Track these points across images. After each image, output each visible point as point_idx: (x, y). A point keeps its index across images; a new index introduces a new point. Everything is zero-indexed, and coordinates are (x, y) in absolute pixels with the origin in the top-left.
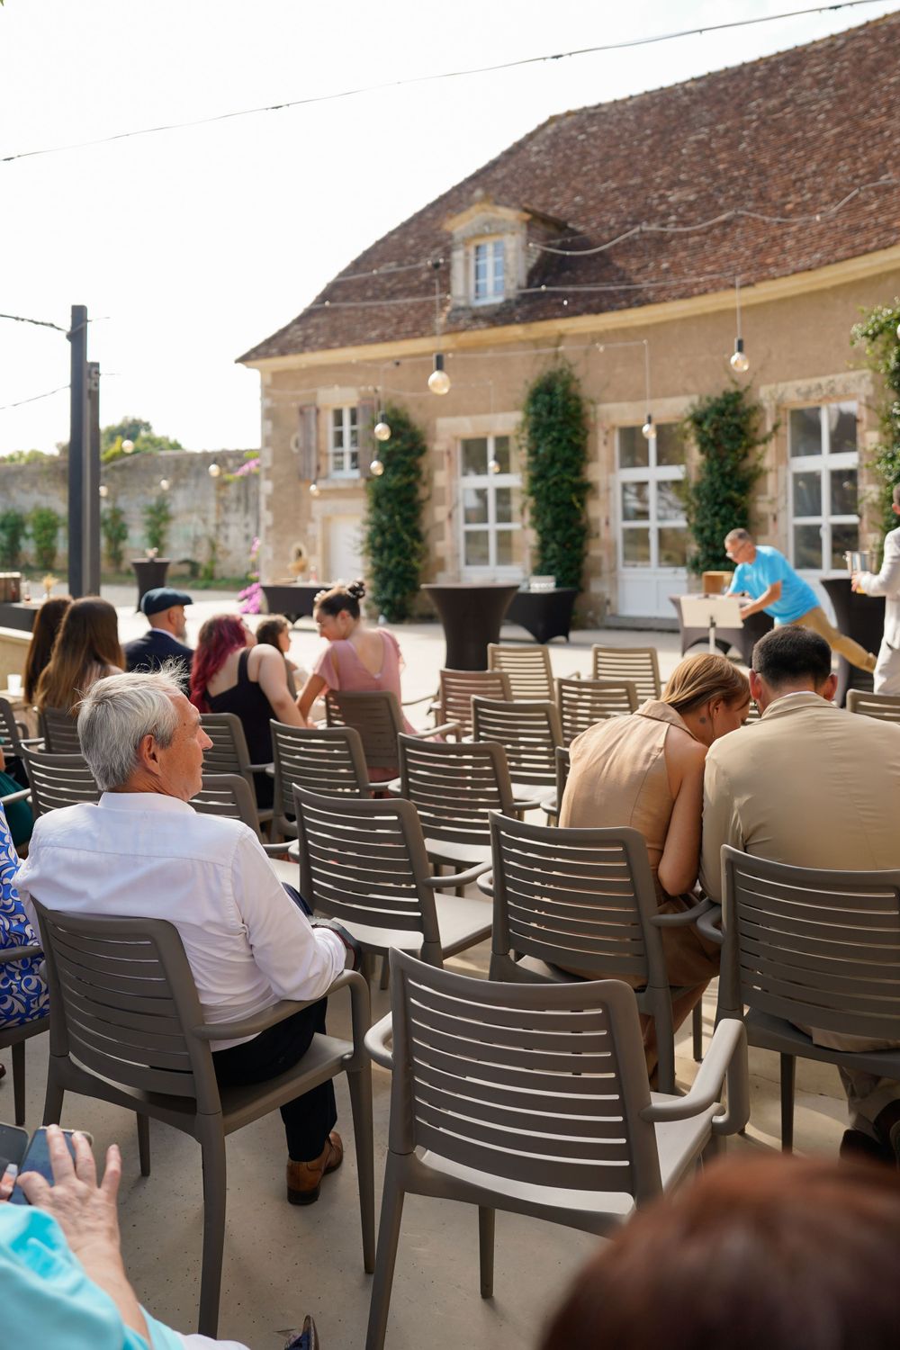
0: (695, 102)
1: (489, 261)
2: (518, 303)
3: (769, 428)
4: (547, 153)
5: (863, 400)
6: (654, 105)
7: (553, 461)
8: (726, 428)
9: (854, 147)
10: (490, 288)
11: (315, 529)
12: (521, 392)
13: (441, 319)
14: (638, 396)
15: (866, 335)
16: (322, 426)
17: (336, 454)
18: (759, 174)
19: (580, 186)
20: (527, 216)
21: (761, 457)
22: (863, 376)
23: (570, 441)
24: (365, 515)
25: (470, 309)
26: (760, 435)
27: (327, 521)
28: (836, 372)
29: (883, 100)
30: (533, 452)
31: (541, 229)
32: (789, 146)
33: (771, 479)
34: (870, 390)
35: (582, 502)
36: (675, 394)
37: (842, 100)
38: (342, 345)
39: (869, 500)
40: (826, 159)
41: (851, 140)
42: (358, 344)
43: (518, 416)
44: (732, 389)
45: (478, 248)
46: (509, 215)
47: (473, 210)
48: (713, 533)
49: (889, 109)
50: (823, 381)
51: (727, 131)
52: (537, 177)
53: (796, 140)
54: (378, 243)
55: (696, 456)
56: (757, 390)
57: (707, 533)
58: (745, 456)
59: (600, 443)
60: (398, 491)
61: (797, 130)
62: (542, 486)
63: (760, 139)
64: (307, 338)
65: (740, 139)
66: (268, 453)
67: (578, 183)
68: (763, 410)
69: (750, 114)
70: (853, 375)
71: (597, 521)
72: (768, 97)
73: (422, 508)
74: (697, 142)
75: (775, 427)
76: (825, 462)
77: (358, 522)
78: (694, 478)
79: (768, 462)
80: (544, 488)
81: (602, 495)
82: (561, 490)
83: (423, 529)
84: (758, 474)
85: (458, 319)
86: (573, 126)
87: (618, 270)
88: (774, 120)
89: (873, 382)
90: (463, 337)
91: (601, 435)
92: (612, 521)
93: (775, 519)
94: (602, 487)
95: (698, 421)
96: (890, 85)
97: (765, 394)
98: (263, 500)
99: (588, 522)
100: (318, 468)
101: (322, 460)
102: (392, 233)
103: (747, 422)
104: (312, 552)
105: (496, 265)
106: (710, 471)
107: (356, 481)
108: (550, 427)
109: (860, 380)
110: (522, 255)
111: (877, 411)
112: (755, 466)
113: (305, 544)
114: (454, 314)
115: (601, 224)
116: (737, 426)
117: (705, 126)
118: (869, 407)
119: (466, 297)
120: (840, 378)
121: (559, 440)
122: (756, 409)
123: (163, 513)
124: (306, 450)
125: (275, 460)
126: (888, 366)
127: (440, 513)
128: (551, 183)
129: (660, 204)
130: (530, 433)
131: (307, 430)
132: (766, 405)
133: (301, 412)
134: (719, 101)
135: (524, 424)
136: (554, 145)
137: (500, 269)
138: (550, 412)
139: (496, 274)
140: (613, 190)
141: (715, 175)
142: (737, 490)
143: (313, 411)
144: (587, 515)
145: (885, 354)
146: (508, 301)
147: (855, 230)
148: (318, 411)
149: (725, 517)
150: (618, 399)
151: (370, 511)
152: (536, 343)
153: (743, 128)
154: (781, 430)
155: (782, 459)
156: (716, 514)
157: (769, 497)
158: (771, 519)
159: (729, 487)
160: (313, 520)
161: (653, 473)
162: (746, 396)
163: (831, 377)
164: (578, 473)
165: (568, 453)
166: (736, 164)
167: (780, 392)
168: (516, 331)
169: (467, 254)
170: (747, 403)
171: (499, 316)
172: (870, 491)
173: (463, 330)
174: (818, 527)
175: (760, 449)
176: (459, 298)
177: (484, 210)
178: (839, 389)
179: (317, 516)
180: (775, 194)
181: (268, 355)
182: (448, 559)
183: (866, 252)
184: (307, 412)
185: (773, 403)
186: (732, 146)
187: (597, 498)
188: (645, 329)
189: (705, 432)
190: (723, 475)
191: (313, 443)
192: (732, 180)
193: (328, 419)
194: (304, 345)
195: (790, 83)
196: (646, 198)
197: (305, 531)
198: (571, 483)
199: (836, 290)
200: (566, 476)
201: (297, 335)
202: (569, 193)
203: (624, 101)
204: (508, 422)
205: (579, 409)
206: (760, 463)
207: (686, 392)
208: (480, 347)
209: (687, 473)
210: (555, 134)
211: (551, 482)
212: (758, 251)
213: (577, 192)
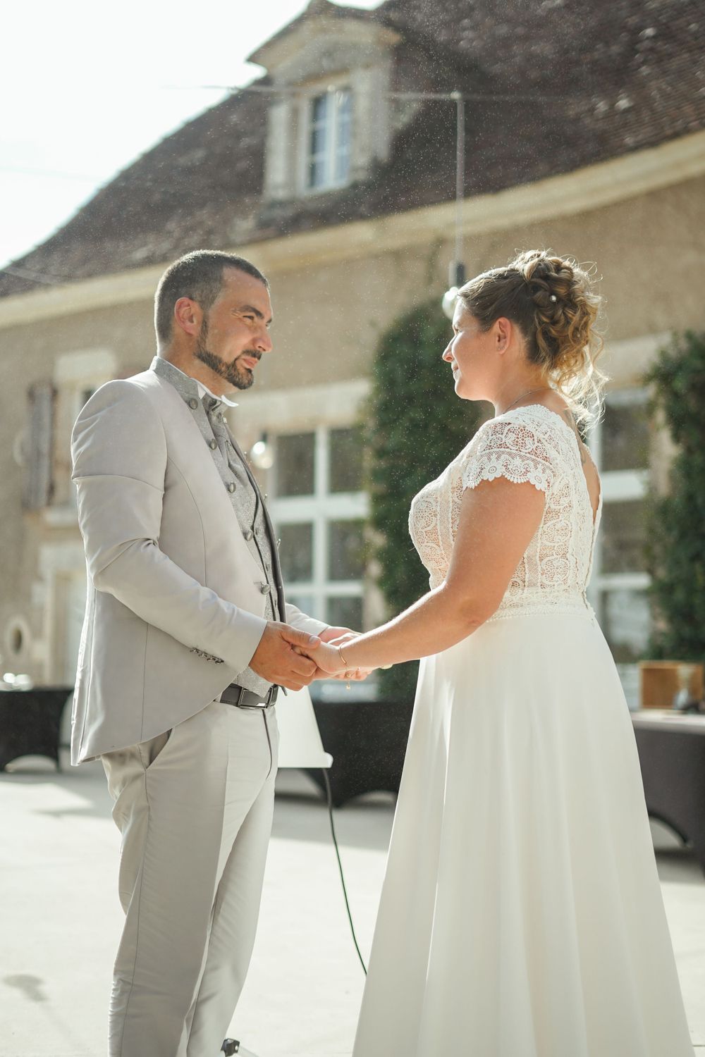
1: (332, 122)
2: (369, 187)
10: (331, 168)
11: (44, 595)
12: (367, 342)
13: (245, 223)
16: (62, 414)
20: (394, 38)
23: (444, 428)
27: (62, 580)
31: (419, 64)
36: (634, 334)
38: (89, 275)
43: (363, 388)
45: (315, 99)
47: (306, 31)
55: (666, 448)
85: (272, 220)
90: (276, 249)
100: (52, 489)
101: (59, 476)
104: (37, 634)
105: (342, 126)
114: (266, 213)
119: (291, 183)
124: (34, 458)
131: (37, 426)
133: (31, 395)
137: (349, 132)
139: (342, 142)
143: (48, 392)
146: (354, 186)
148: (55, 393)
152: (397, 255)
160: (40, 579)
169: (295, 112)
176: (279, 188)
177: (324, 31)
179: (48, 572)
184: (39, 395)
189: (679, 399)
191: (45, 447)
193: (73, 407)
197: (28, 596)
207: (652, 330)
209: (651, 484)
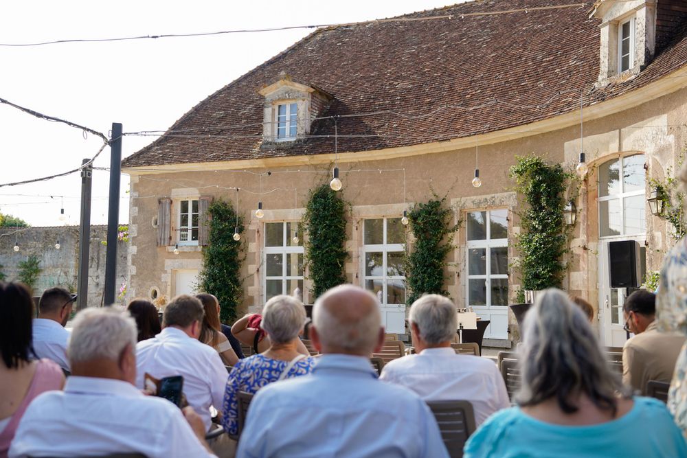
0: (408, 30)
1: (287, 116)
2: (305, 142)
3: (456, 223)
4: (318, 52)
5: (511, 209)
6: (383, 29)
7: (326, 238)
8: (431, 222)
9: (505, 65)
10: (287, 132)
11: (166, 278)
13: (257, 149)
14: (377, 202)
15: (517, 172)
16: (173, 212)
17: (182, 230)
18: (450, 76)
19: (340, 74)
20: (312, 90)
21: (451, 239)
22: (512, 195)
23: (336, 227)
24: (202, 269)
25: (276, 144)
26: (450, 227)
27: (174, 272)
28: (496, 192)
29: (520, 39)
30: (314, 233)
31: (319, 98)
32: (466, 61)
33: (456, 252)
34: (515, 204)
35: (342, 263)
36: (401, 201)
37: (495, 37)
38: (190, 161)
39: (514, 265)
40: (488, 70)
41: (503, 61)
42: (202, 161)
43: (304, 211)
44: (434, 199)
45: (280, 106)
46: (302, 88)
47: (279, 83)
48: (423, 283)
49: (524, 45)
50: (488, 197)
51: (428, 49)
52: (313, 66)
53: (470, 58)
54: (212, 97)
55: (412, 238)
56: (450, 201)
57: (419, 283)
58: (442, 238)
59: (354, 228)
60: (226, 254)
61: (470, 52)
62: (319, 253)
63: (449, 55)
64: (165, 155)
65: (437, 55)
66: (134, 228)
67: (339, 72)
68: (453, 212)
69: (441, 40)
70: (506, 194)
71: (351, 275)
72: (451, 31)
73: (240, 265)
74: (410, 53)
75: (460, 222)
76: (489, 244)
77: (196, 273)
78: (411, 250)
79: (454, 243)
80: (320, 255)
81: (354, 260)
82: (330, 256)
83: (240, 279)
84: (449, 249)
85: (268, 150)
86: (333, 36)
87: (367, 126)
88: (456, 45)
89: (517, 198)
90: (271, 160)
91: (355, 223)
92: (359, 276)
93: (458, 276)
94: (354, 255)
95: (414, 218)
96: (524, 31)
97: (453, 203)
98: (130, 258)
99: (345, 276)
100: (170, 238)
101: (172, 235)
102: (220, 92)
103: (443, 219)
104: (164, 293)
105: (291, 118)
106: (422, 247)
107: (196, 247)
108: (325, 218)
109: (510, 197)
110: (308, 114)
111: (520, 215)
112: (447, 245)
113: (158, 286)
114: (264, 146)
115: (354, 98)
116: (437, 221)
117: (414, 44)
118: (514, 212)
119: (272, 136)
120: (498, 195)
121: (330, 226)
122: (449, 211)
123: (34, 267)
124: (162, 227)
125: (139, 233)
126: (527, 189)
127: (252, 269)
128: (321, 71)
129: (390, 89)
130: (311, 221)
131: (163, 214)
132: (454, 209)
133: (160, 202)
134: (422, 31)
135: (307, 215)
136: (322, 47)
137: (294, 120)
138: (324, 209)
139: (291, 123)
140: (362, 78)
141: (424, 74)
142: (437, 258)
143: (168, 201)
144: (345, 271)
145: (525, 183)
146: (299, 141)
147: (509, 112)
148: (171, 202)
149: (430, 273)
150: (365, 203)
151: (205, 266)
152: (316, 167)
153: (437, 48)
154: (462, 224)
155: (462, 241)
156: (424, 272)
157: (455, 263)
158: (456, 275)
159: (433, 256)
160: (166, 272)
161: (385, 248)
162: (443, 204)
163: (493, 195)
164: (340, 246)
165: (335, 234)
166: (435, 69)
167: (463, 202)
168: (305, 159)
169: (273, 110)
170: (443, 207)
171: (294, 149)
172: (514, 260)
173: (271, 157)
174: (484, 280)
175: (450, 235)
176: (268, 137)
177: (286, 84)
178: (497, 202)
179: (168, 269)
180: (459, 89)
181: (137, 164)
182: (256, 298)
183: (516, 125)
184: (164, 202)
185: (458, 209)
186: (432, 58)
187: (351, 261)
188: (383, 162)
189: (418, 224)
190: (428, 249)
191: (167, 223)
192: (433, 78)
193: (177, 208)
194: (163, 159)
195: (464, 24)
196: (382, 85)
197: (160, 279)
198: (336, 251)
199: (497, 146)
200: (334, 248)
201: (158, 152)
202: (333, 78)
203: (364, 24)
204: (296, 214)
205: (341, 208)
206: (450, 243)
207: (407, 201)
208: (280, 167)
209: (406, 248)
210: (323, 41)
211: (324, 251)
212: (451, 120)
213: (339, 78)
